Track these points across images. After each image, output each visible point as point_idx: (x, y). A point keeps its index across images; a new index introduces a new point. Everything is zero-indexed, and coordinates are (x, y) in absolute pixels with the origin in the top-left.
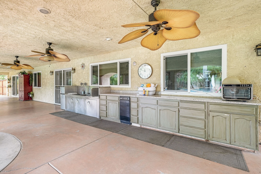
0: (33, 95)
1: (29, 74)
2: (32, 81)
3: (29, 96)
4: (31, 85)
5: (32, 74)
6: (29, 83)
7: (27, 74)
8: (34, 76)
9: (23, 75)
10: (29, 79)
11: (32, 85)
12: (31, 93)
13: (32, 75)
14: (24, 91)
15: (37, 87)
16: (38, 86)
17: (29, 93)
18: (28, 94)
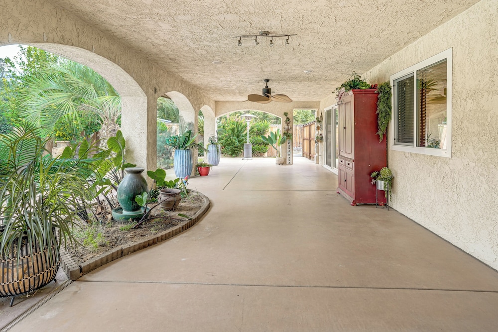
0: (391, 181)
1: (375, 87)
2: (388, 115)
3: (375, 185)
4: (384, 135)
5: (388, 85)
6: (377, 128)
7: (366, 85)
8: (394, 92)
9: (351, 93)
10: (376, 107)
11: (386, 137)
12: (384, 171)
13: (387, 89)
14: (356, 161)
15: (413, 149)
16: (422, 143)
17: (375, 174)
18: (370, 174)
